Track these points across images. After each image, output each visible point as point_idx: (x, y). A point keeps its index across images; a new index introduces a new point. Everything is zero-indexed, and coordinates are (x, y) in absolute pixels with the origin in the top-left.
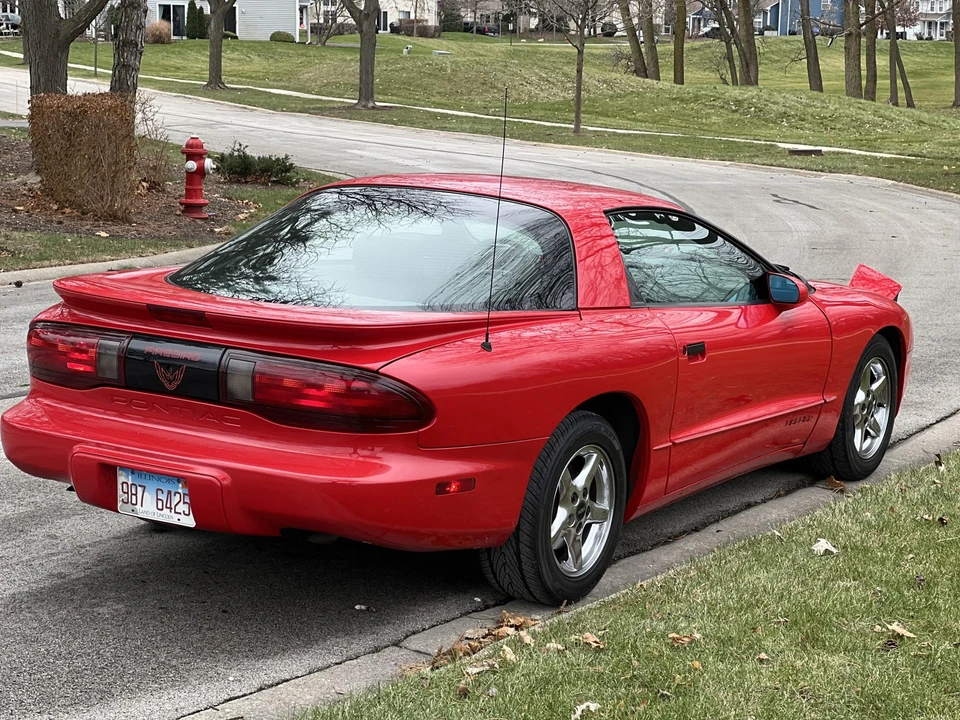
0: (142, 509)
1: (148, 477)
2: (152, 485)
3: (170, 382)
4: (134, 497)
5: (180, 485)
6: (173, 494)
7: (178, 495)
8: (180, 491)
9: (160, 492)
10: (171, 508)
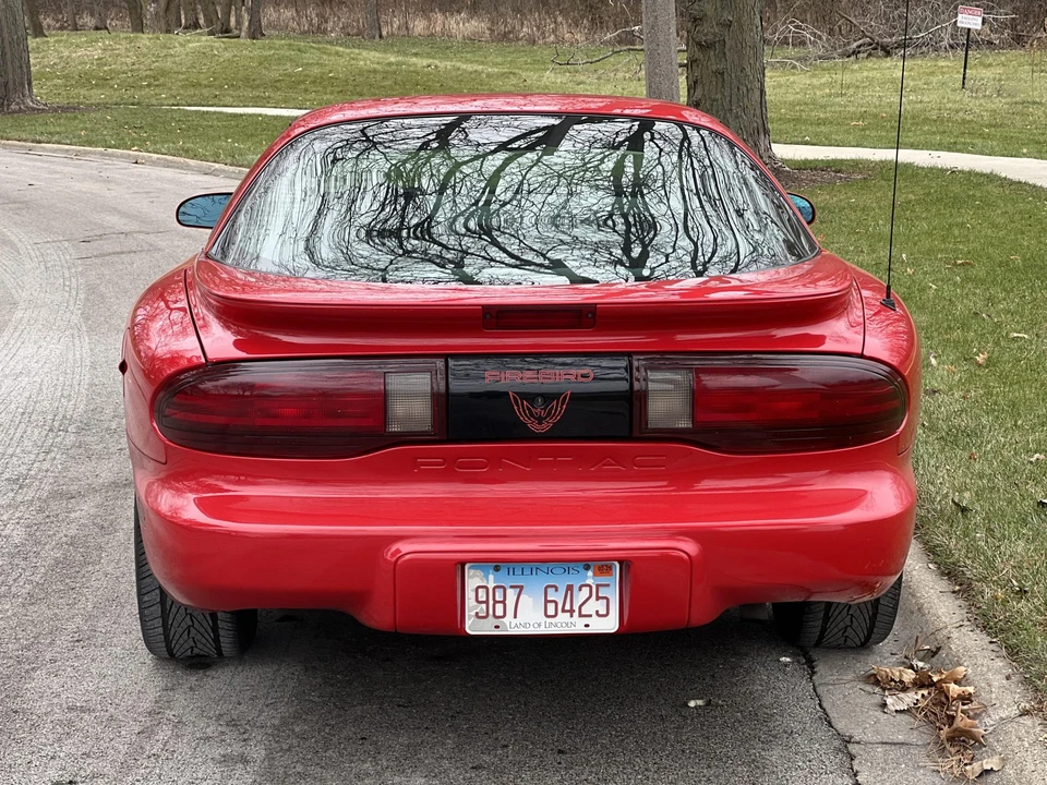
0: (514, 621)
1: (527, 571)
2: (535, 584)
3: (540, 420)
4: (499, 607)
5: (590, 573)
6: (576, 589)
7: (586, 591)
8: (589, 581)
9: (550, 591)
10: (571, 611)
